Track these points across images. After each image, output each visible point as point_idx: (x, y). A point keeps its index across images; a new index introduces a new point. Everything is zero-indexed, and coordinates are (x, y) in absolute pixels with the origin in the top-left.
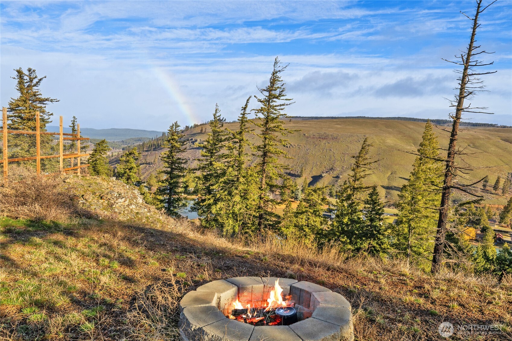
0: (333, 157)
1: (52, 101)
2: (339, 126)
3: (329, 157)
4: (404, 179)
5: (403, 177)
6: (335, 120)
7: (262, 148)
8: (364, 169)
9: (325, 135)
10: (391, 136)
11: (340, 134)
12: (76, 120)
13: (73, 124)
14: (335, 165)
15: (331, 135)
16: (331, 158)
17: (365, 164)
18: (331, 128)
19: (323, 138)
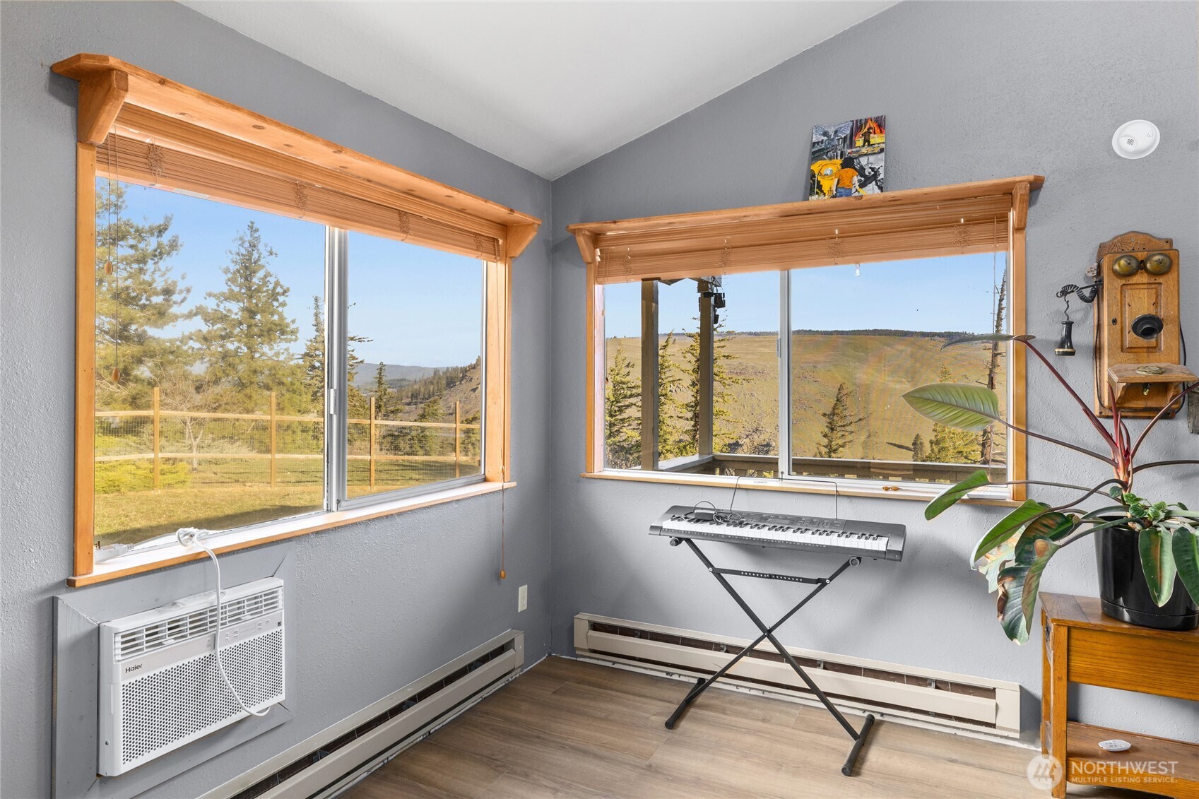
0: (757, 408)
1: (360, 340)
2: (766, 350)
3: (750, 408)
4: (895, 445)
5: (894, 442)
6: (757, 338)
7: (692, 406)
8: (843, 433)
9: (741, 367)
10: (865, 366)
11: (768, 365)
12: (383, 368)
13: (380, 374)
14: (762, 423)
15: (753, 368)
16: (753, 409)
17: (844, 426)
18: (753, 354)
19: (737, 373)
